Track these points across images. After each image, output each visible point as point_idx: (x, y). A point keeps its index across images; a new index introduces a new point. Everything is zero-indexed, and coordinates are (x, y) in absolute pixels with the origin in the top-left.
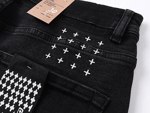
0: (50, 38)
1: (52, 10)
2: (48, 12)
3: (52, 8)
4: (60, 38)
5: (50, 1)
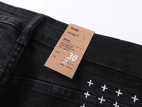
0: (76, 95)
1: (71, 56)
2: (67, 61)
3: (71, 54)
4: (87, 94)
5: (67, 43)
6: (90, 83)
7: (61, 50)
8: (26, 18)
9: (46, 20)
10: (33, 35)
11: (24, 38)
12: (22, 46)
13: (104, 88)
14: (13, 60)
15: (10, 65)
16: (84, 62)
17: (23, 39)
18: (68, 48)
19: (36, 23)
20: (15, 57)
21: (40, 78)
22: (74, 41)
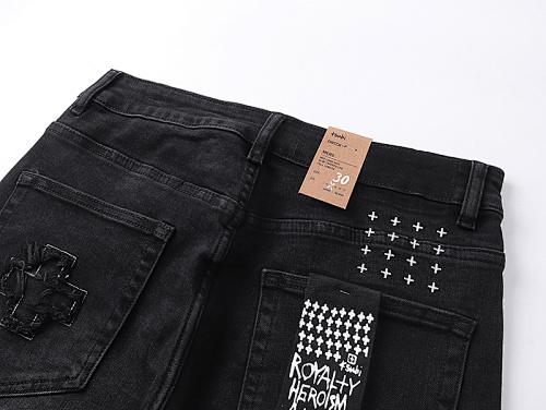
0: (353, 234)
1: (339, 177)
2: (334, 184)
3: (338, 173)
4: (370, 232)
5: (328, 157)
6: (373, 216)
7: (322, 169)
8: (251, 121)
9: (287, 123)
10: (271, 147)
11: (258, 152)
12: (256, 165)
13: (395, 221)
14: (246, 186)
15: (244, 194)
16: (360, 186)
17: (256, 154)
18: (333, 165)
19: (274, 127)
20: (249, 183)
21: (291, 215)
22: (340, 154)
